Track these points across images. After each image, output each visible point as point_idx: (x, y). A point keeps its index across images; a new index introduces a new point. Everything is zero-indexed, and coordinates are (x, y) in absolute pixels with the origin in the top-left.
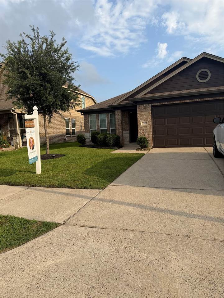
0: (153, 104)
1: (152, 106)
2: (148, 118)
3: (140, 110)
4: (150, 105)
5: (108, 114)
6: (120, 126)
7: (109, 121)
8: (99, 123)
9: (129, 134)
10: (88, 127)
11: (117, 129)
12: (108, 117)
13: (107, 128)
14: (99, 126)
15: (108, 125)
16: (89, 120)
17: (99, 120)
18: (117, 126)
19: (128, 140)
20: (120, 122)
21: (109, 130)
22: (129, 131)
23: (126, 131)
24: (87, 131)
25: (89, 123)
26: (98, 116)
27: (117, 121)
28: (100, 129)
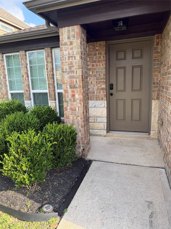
5: (48, 51)
6: (76, 88)
7: (53, 71)
8: (28, 76)
9: (106, 109)
10: (4, 86)
11: (67, 99)
12: (49, 60)
13: (49, 91)
14: (29, 85)
15: (51, 82)
16: (6, 67)
17: (27, 68)
18: (68, 87)
19: (102, 124)
20: (78, 74)
21: (53, 96)
22: (106, 102)
23: (96, 100)
24: (2, 95)
25: (6, 75)
26: (25, 58)
27: (68, 70)
28: (32, 91)
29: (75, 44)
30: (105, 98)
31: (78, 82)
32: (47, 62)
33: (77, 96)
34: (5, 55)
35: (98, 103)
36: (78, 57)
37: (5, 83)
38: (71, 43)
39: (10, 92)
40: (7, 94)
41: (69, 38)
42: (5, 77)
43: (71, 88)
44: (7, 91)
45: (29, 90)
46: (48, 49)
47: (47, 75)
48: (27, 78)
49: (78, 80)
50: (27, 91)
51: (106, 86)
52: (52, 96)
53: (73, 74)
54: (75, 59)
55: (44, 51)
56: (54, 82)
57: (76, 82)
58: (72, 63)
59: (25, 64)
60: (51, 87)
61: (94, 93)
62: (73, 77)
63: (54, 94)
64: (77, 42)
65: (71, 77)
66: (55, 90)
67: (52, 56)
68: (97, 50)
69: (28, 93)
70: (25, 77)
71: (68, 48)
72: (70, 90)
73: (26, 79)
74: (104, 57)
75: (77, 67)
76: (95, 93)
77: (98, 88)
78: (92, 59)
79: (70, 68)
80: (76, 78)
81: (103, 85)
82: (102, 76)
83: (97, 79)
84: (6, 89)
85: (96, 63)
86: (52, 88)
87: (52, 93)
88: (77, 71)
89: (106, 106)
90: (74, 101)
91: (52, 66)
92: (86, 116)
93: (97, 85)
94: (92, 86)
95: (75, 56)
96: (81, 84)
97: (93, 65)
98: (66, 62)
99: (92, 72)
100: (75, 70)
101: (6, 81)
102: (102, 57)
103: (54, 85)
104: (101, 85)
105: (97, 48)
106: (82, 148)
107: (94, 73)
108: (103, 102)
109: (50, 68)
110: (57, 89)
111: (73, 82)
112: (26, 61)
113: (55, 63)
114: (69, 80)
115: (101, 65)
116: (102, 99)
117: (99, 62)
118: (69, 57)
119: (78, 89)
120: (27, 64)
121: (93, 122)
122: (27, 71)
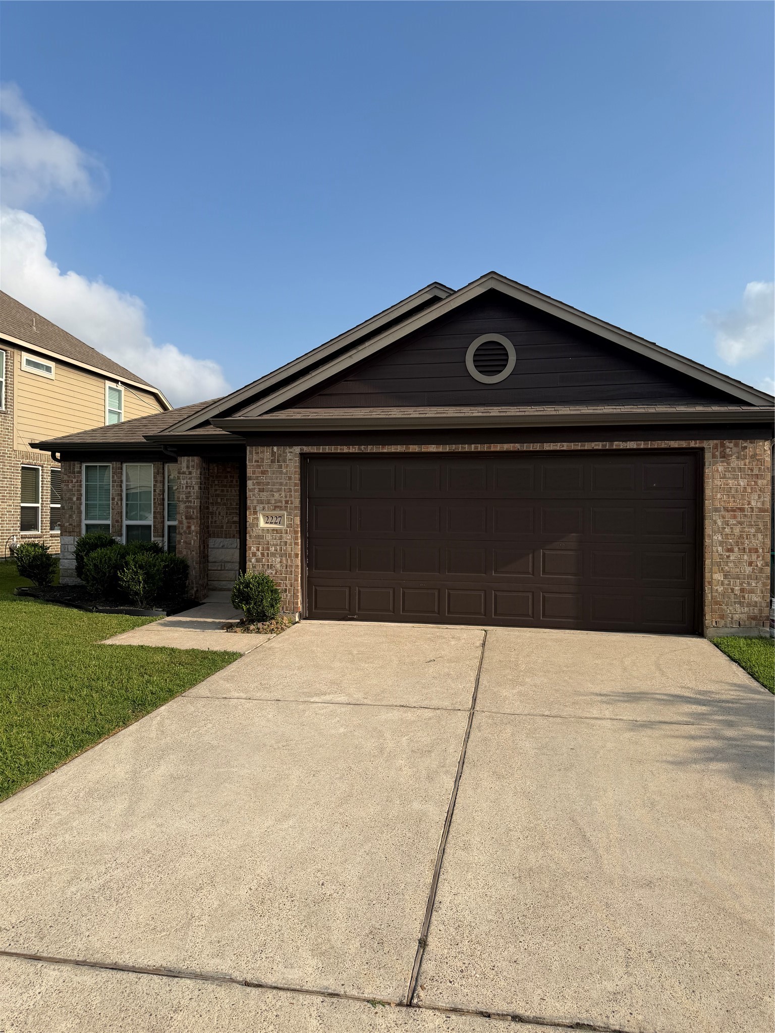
0: (306, 449)
1: (303, 456)
2: (287, 502)
3: (259, 467)
4: (297, 450)
5: (158, 466)
6: (193, 519)
7: (163, 495)
8: (121, 500)
9: (238, 550)
10: (76, 513)
11: (182, 531)
12: (159, 478)
13: (154, 523)
14: (121, 512)
15: (158, 510)
16: (84, 483)
17: (121, 486)
18: (183, 517)
19: (233, 572)
20: (195, 504)
21: (160, 531)
22: (238, 540)
23: (226, 537)
24: (71, 526)
25: (81, 495)
26: (120, 473)
27: (185, 500)
28: (126, 522)
29: (194, 475)
30: (237, 535)
31: (195, 513)
32: (156, 481)
33: (193, 528)
34: (84, 465)
35: (227, 542)
36: (196, 488)
37: (79, 508)
38: (190, 473)
39: (84, 522)
40: (79, 525)
41: (188, 467)
42: (79, 499)
43: (186, 518)
44: (80, 521)
45: (122, 521)
46: (158, 464)
47: (154, 499)
48: (119, 503)
49: (195, 511)
50: (117, 521)
51: (239, 519)
52: (158, 530)
53: (190, 504)
54: (193, 489)
55: (153, 465)
56: (164, 509)
57: (193, 512)
58: (189, 493)
59: (119, 481)
60: (158, 516)
61: (222, 527)
62: (190, 507)
63: (162, 527)
64: (196, 472)
65: (187, 507)
66: (164, 521)
67: (163, 474)
68: (228, 472)
69: (119, 525)
70: (116, 500)
71: (186, 477)
72: (185, 521)
73: (117, 503)
74: (237, 481)
75: (195, 497)
76: (225, 527)
77: (228, 521)
78: (222, 483)
79: (187, 497)
80: (194, 508)
81: (236, 517)
82: (234, 505)
83: (228, 509)
84: (80, 517)
85: (226, 487)
86: (159, 518)
87: (159, 526)
88: (194, 501)
89: (238, 547)
90: (190, 533)
91: (163, 487)
92: (204, 552)
93: (227, 517)
94: (220, 517)
95: (193, 486)
96: (199, 515)
97: (222, 491)
98: (183, 491)
99: (221, 499)
100: (193, 500)
101: (81, 504)
102: (234, 481)
103: (163, 514)
104: (233, 517)
105: (229, 470)
106: (195, 589)
107: (224, 501)
108: (235, 541)
109: (160, 489)
110: (168, 521)
111: (190, 513)
112: (121, 477)
113: (168, 483)
114: (184, 510)
115: (233, 491)
116: (234, 537)
117: (230, 486)
118: (187, 487)
119: (195, 521)
120: (121, 481)
121: (219, 570)
122: (121, 491)
